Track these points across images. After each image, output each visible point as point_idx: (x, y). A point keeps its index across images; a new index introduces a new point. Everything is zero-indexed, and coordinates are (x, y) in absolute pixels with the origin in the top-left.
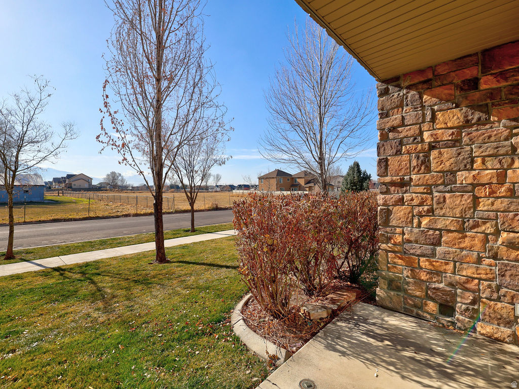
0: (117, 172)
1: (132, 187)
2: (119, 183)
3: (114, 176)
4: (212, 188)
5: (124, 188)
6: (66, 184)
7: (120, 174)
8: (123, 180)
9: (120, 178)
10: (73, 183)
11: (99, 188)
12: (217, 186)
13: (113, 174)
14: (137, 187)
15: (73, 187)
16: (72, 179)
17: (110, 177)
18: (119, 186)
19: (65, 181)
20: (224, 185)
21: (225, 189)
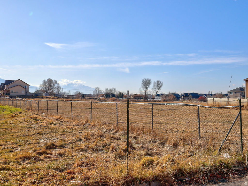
0: (53, 79)
1: (68, 96)
2: (55, 91)
3: (50, 83)
4: (153, 97)
5: (60, 96)
6: (5, 91)
7: (56, 82)
8: (58, 88)
9: (56, 85)
10: (11, 90)
11: (36, 96)
12: (158, 95)
13: (50, 81)
14: (72, 95)
15: (11, 94)
16: (10, 86)
17: (47, 85)
18: (55, 95)
19: (3, 88)
20: (168, 93)
21: (168, 98)
